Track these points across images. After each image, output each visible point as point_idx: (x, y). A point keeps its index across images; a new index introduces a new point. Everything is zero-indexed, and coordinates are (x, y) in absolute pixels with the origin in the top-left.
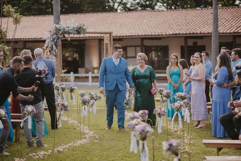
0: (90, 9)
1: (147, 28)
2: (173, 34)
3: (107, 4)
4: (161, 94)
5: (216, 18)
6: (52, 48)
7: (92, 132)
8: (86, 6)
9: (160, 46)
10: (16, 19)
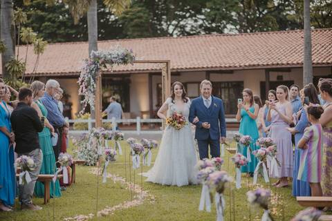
0: (136, 34)
1: (214, 57)
2: (250, 65)
3: (159, 27)
4: (238, 141)
5: (308, 43)
6: (89, 82)
7: (146, 192)
8: (130, 29)
9: (231, 82)
10: (38, 46)
